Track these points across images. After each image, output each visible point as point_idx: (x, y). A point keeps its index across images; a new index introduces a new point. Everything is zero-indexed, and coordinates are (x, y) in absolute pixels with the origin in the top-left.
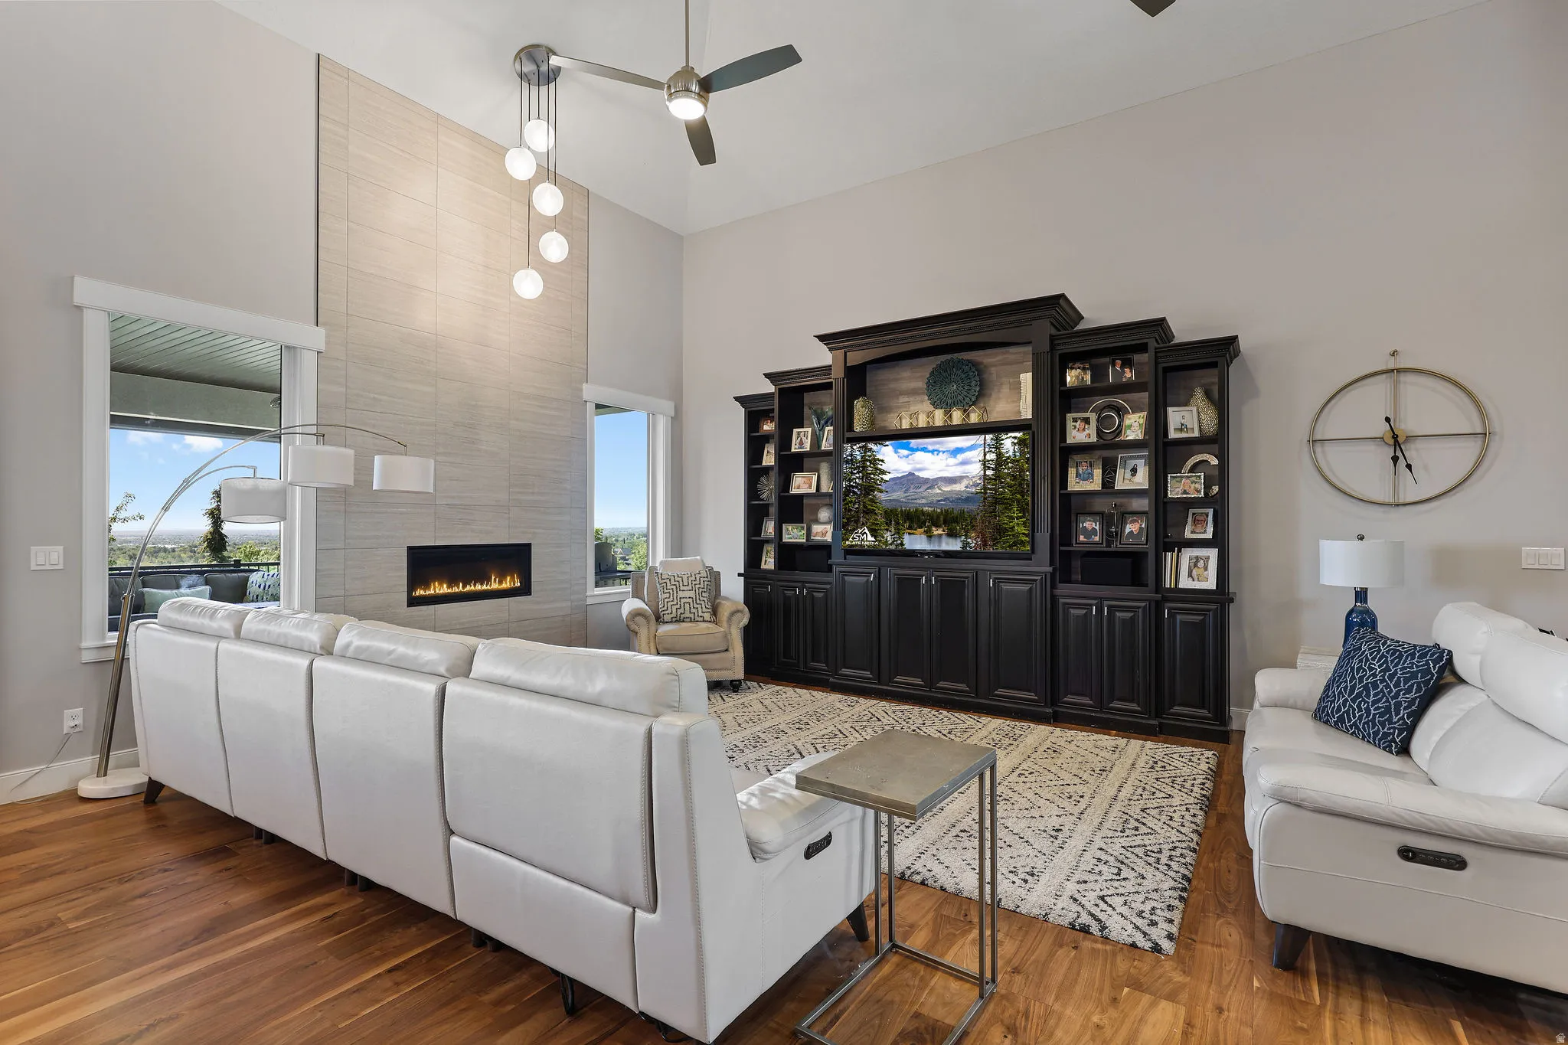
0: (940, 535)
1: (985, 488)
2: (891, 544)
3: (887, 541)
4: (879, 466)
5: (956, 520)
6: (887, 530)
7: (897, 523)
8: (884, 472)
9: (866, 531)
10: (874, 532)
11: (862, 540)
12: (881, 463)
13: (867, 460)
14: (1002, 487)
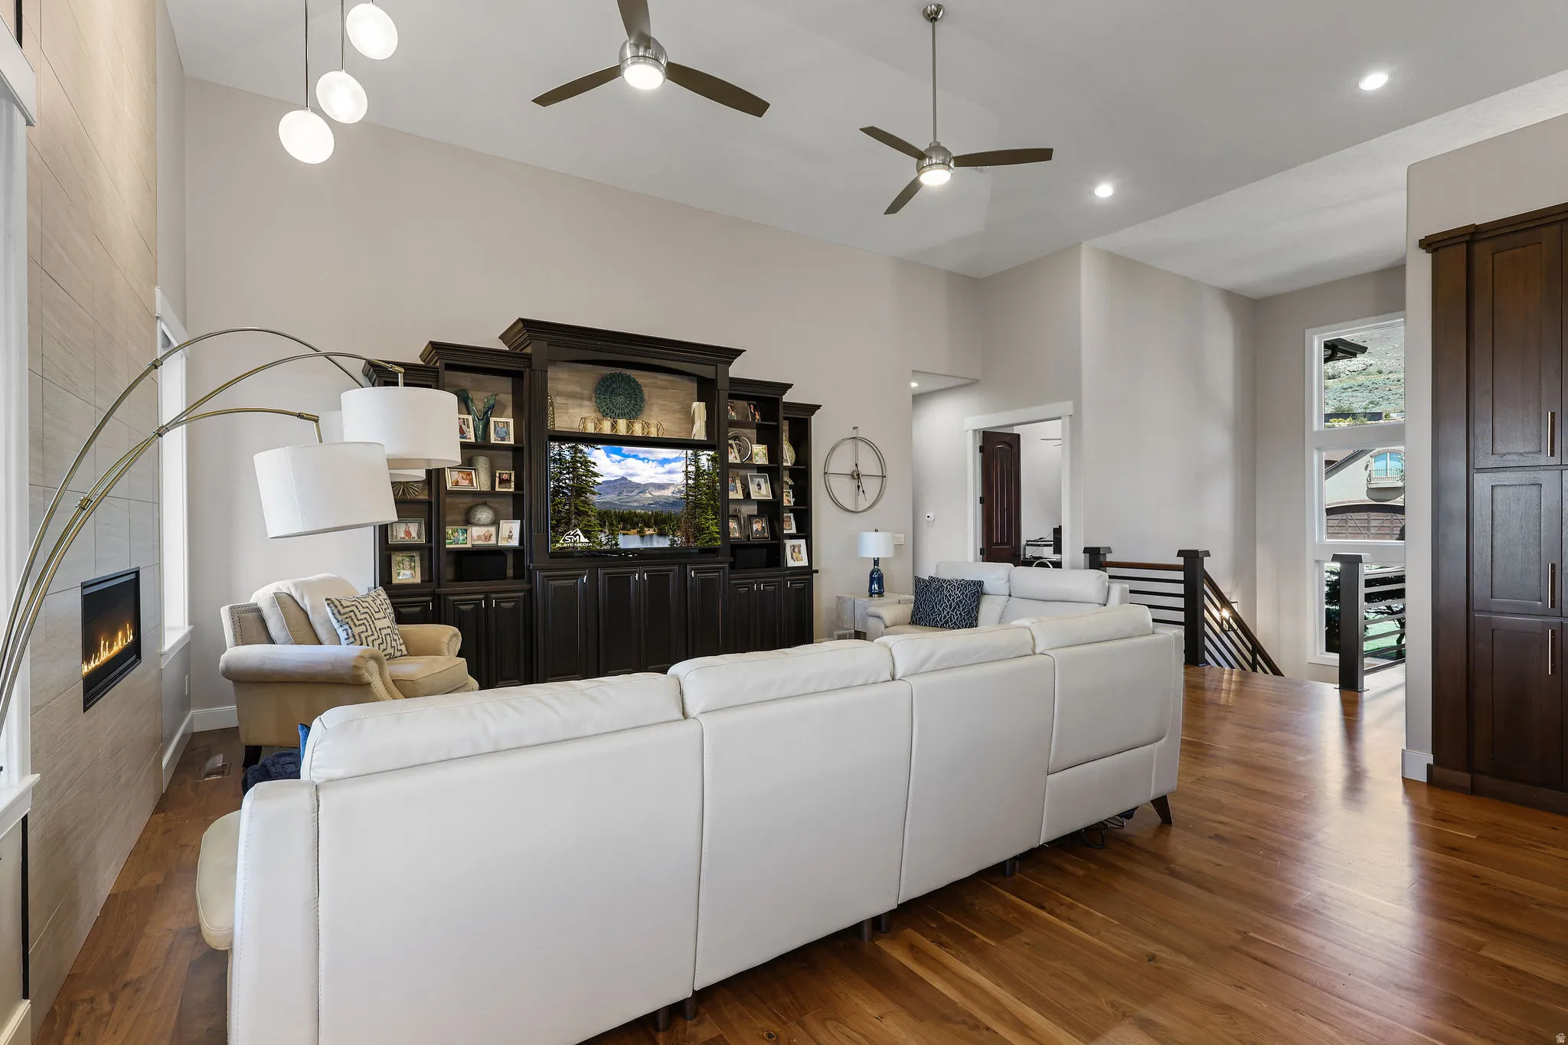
0: (651, 535)
1: (688, 495)
2: (605, 545)
3: (601, 542)
4: (591, 469)
5: (664, 521)
6: (601, 531)
7: (611, 525)
8: (596, 475)
9: (579, 532)
10: (587, 534)
11: (575, 542)
12: (592, 465)
13: (578, 461)
14: (700, 494)
